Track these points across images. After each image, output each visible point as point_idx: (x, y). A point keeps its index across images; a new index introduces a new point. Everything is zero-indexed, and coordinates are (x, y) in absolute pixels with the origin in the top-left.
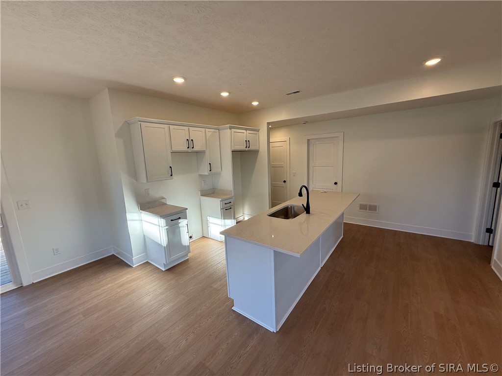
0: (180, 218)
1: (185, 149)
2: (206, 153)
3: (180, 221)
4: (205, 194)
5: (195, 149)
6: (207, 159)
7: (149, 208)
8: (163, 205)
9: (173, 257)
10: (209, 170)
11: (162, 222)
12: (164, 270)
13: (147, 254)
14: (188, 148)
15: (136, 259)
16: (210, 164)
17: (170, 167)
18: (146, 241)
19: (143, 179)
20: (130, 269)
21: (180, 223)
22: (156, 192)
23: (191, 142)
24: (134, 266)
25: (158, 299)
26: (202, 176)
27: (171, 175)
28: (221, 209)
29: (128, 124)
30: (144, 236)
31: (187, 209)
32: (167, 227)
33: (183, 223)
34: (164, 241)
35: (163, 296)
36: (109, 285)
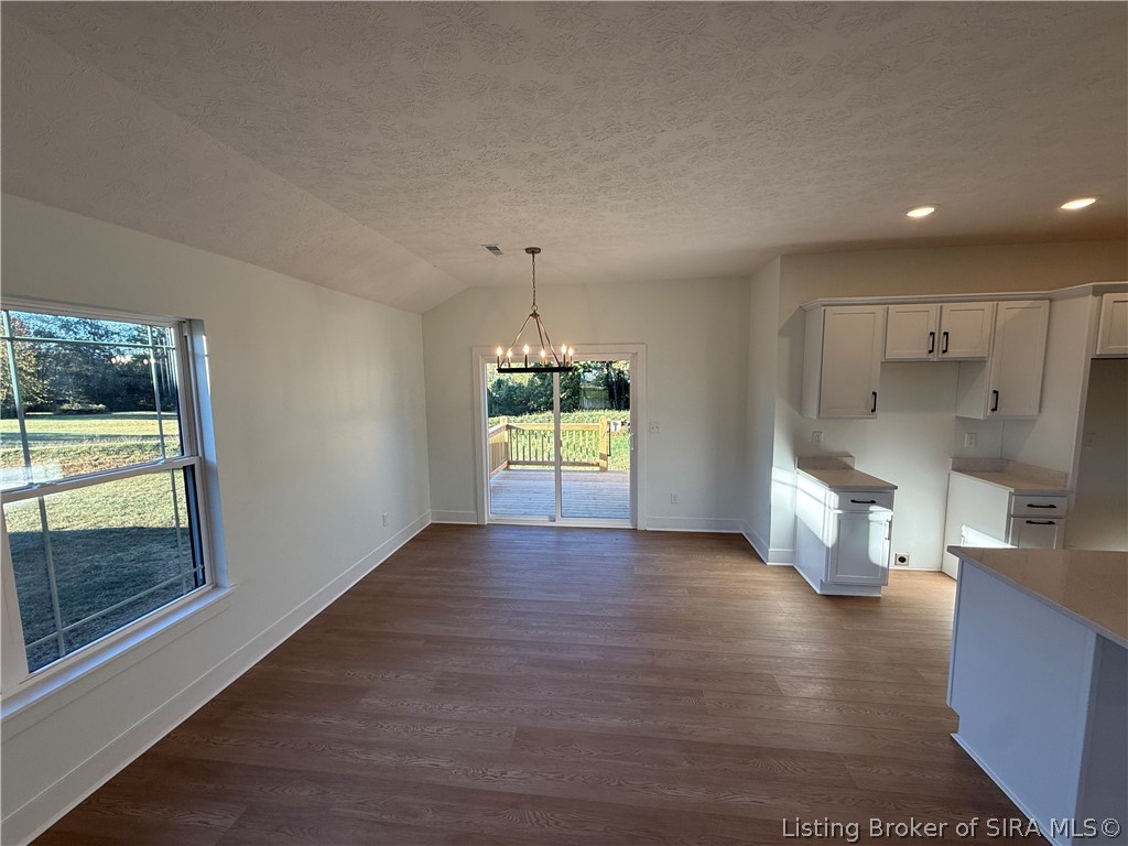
0: (873, 502)
1: (922, 354)
2: (988, 364)
3: (873, 508)
4: (966, 466)
5: (954, 353)
6: (988, 380)
7: (815, 468)
8: (844, 468)
9: (843, 577)
10: (991, 405)
11: (833, 498)
12: (818, 592)
13: (794, 553)
14: (930, 352)
15: (775, 551)
16: (995, 392)
17: (874, 394)
18: (796, 528)
19: (812, 413)
20: (759, 565)
21: (872, 512)
22: (834, 441)
23: (939, 339)
24: (768, 564)
25: (793, 629)
26: (963, 421)
27: (873, 411)
28: (1009, 516)
29: (803, 311)
30: (796, 517)
31: (896, 488)
32: (840, 512)
33: (879, 515)
34: (829, 536)
35: (804, 629)
36: (726, 573)
